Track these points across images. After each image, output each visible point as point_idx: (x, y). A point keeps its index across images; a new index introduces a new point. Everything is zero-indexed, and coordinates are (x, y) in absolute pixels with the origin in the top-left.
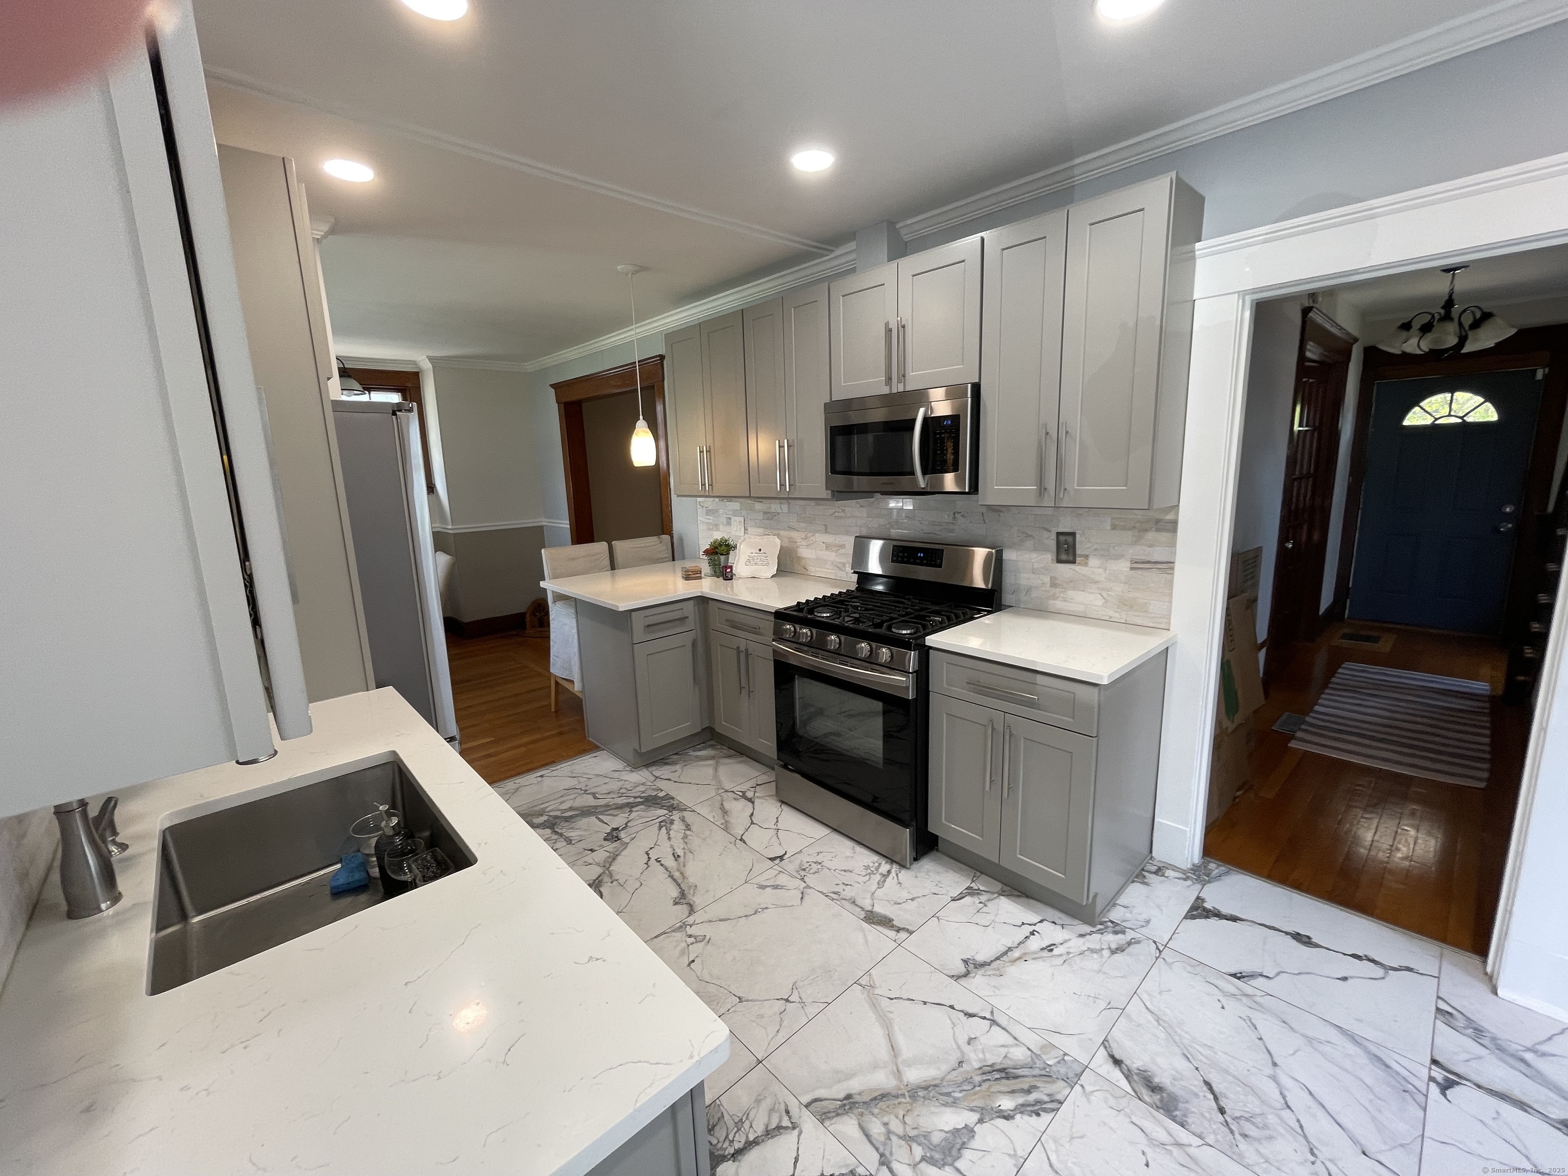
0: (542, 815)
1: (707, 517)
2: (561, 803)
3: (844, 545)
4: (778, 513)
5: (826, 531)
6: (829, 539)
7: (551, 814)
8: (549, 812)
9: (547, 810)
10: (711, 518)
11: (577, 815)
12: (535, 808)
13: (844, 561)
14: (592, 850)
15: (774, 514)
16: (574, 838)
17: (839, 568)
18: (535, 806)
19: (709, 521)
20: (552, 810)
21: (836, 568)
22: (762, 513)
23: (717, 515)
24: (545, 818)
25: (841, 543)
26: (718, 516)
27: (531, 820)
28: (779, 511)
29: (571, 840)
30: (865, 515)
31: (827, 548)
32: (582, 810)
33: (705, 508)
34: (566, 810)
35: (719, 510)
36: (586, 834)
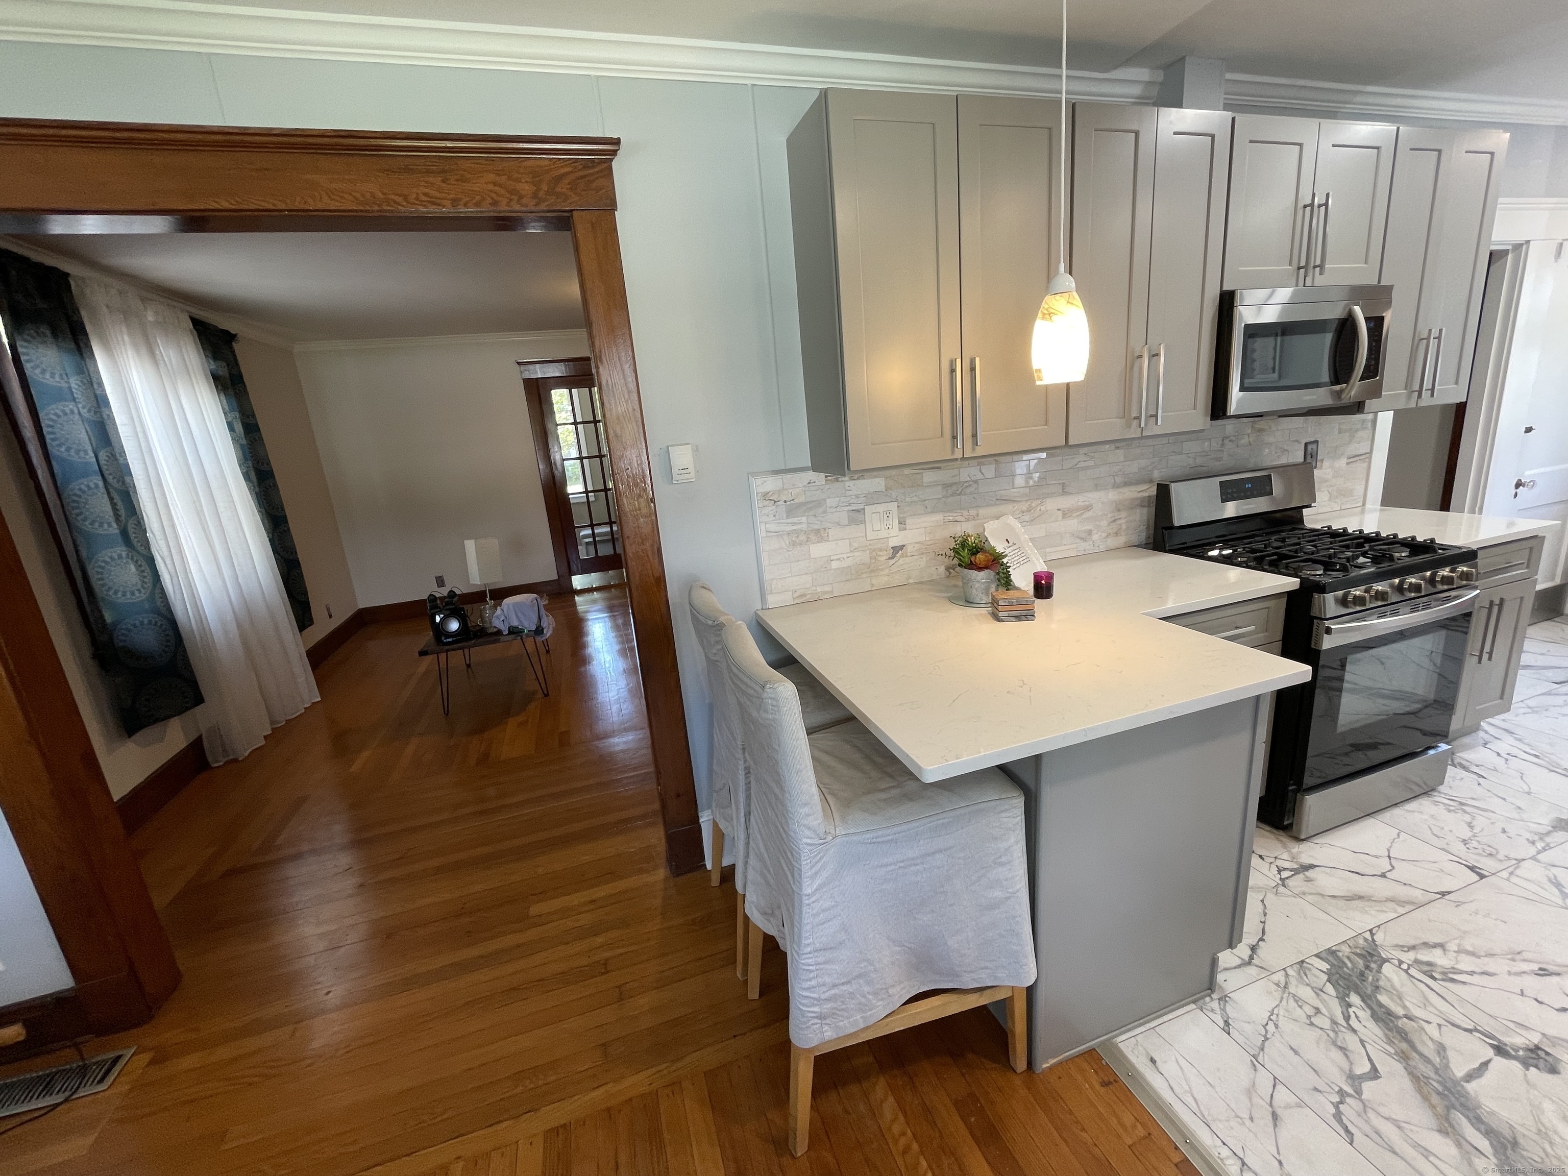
1: (789, 520)
2: (1426, 1152)
3: (1091, 506)
4: (976, 482)
5: (1064, 492)
6: (1066, 502)
10: (804, 519)
11: (1477, 1122)
13: (1088, 527)
15: (966, 484)
17: (1082, 539)
19: (799, 527)
21: (1078, 540)
22: (940, 488)
23: (821, 510)
25: (1087, 503)
26: (825, 512)
28: (979, 476)
30: (1122, 459)
31: (1064, 515)
32: (1440, 1110)
33: (781, 503)
34: (1459, 1145)
35: (825, 500)
36: (1547, 1106)
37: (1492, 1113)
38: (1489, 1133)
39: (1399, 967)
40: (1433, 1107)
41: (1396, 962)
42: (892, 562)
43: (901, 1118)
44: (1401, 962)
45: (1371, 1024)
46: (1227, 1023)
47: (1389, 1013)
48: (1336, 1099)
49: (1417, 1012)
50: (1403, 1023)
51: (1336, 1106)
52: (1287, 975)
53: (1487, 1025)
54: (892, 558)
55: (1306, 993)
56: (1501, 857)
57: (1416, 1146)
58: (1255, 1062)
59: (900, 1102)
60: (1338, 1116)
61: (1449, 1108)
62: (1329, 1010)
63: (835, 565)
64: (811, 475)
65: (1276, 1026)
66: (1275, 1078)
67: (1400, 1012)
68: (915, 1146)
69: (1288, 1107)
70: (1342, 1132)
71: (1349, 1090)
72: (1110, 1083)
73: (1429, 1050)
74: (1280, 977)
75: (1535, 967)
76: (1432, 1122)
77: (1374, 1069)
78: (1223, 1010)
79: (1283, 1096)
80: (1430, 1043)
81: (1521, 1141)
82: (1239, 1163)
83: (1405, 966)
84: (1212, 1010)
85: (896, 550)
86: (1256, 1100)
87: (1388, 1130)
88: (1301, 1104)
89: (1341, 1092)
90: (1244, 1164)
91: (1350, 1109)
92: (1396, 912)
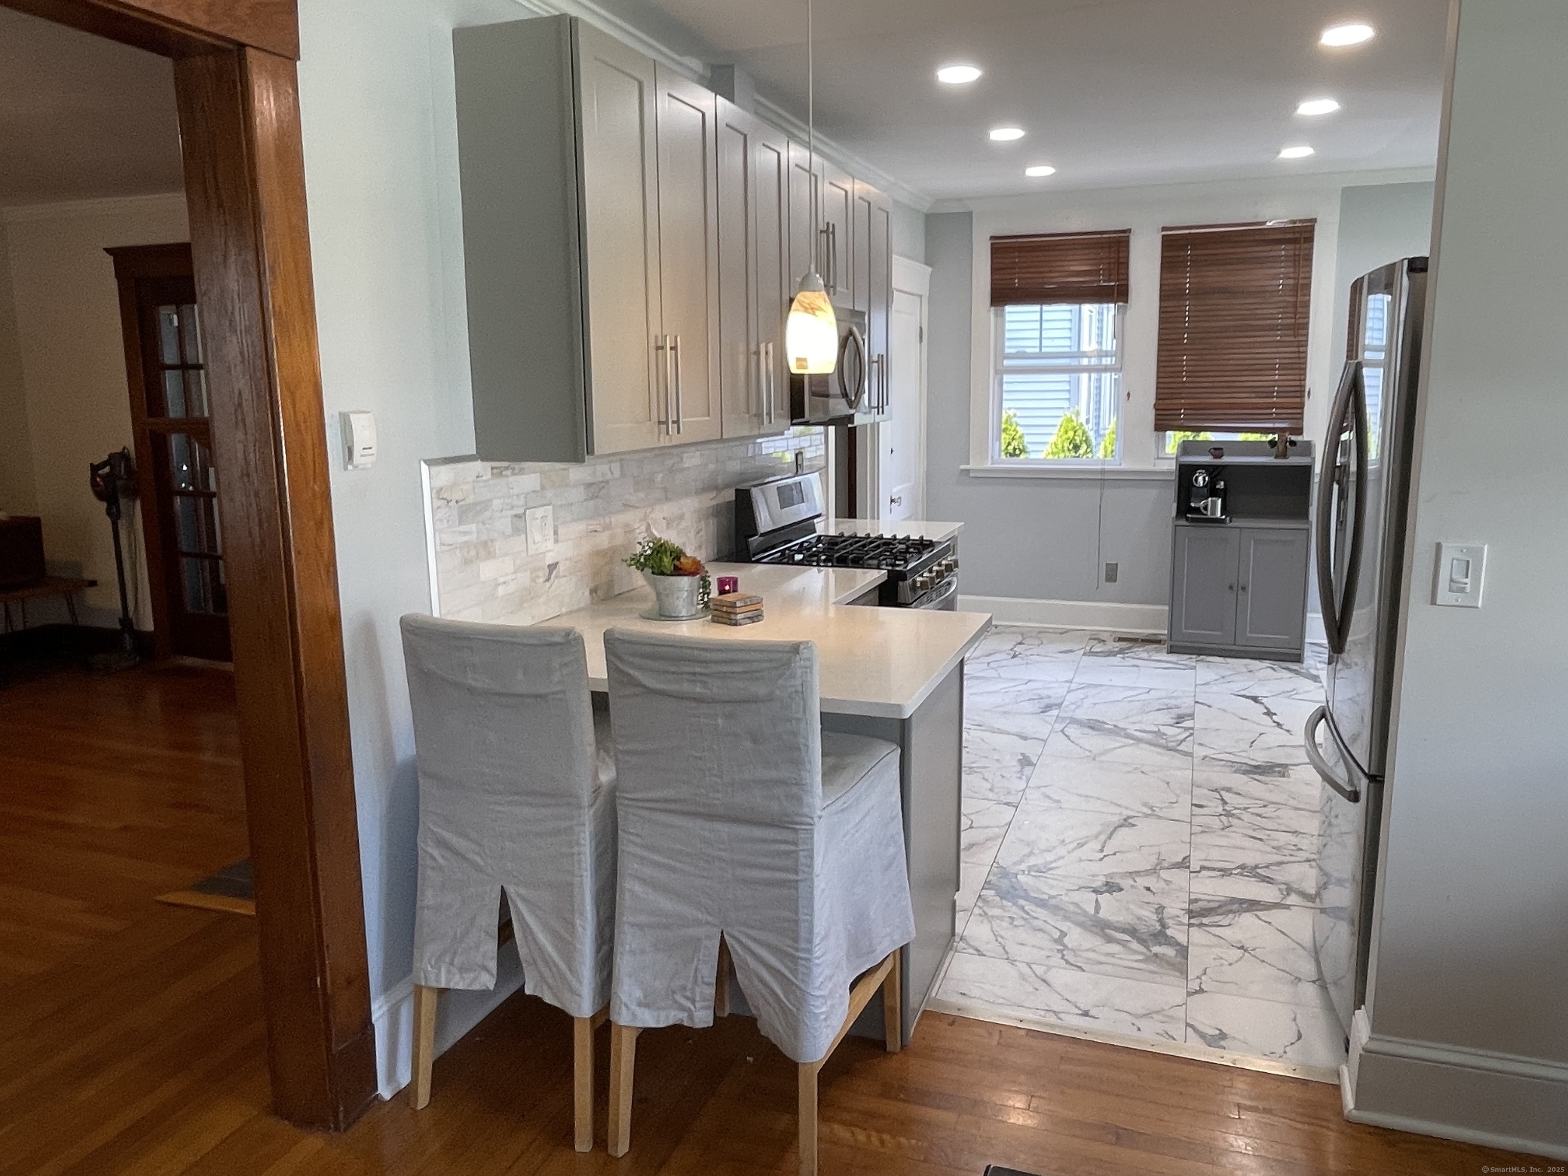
0: (1156, 955)
1: (461, 529)
2: (1112, 955)
7: (1142, 949)
8: (1142, 953)
9: (1141, 957)
10: (474, 527)
11: (1116, 929)
12: (1156, 969)
14: (1148, 889)
16: (1152, 909)
18: (1150, 972)
19: (470, 537)
20: (1136, 952)
23: (488, 514)
24: (1156, 949)
26: (492, 517)
27: (1176, 956)
29: (1156, 909)
32: (1100, 932)
33: (453, 504)
34: (1119, 943)
35: (490, 500)
36: (1132, 906)
37: (1117, 922)
38: (1124, 931)
39: (1024, 873)
40: (1096, 933)
41: (1021, 872)
42: (548, 584)
43: (858, 1130)
44: (1023, 871)
45: (1039, 910)
46: (977, 950)
47: (1042, 900)
48: (1060, 955)
49: (1053, 892)
50: (1053, 902)
51: (1062, 958)
52: (980, 908)
53: (1081, 883)
54: (548, 580)
55: (996, 912)
56: (1013, 792)
57: (1107, 954)
58: (1012, 962)
59: (843, 1123)
60: (1067, 962)
61: (1102, 930)
62: (1017, 914)
63: (501, 591)
64: (478, 466)
65: (1002, 937)
66: (1027, 963)
67: (1046, 897)
68: (886, 1137)
69: (1045, 973)
70: (1075, 968)
71: (1062, 948)
72: (953, 1022)
73: (1072, 908)
74: (976, 911)
75: (1075, 844)
76: (1103, 941)
77: (1061, 931)
78: (968, 944)
79: (1039, 970)
80: (1071, 905)
81: (1135, 926)
82: (1052, 1014)
83: (1026, 872)
84: (964, 949)
85: (553, 567)
86: (1030, 980)
87: (1091, 955)
88: (1049, 968)
89: (1058, 951)
90: (1055, 1012)
91: (1069, 956)
92: (996, 845)
